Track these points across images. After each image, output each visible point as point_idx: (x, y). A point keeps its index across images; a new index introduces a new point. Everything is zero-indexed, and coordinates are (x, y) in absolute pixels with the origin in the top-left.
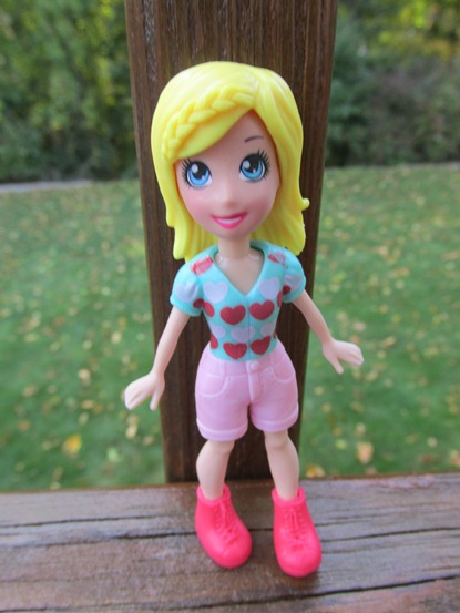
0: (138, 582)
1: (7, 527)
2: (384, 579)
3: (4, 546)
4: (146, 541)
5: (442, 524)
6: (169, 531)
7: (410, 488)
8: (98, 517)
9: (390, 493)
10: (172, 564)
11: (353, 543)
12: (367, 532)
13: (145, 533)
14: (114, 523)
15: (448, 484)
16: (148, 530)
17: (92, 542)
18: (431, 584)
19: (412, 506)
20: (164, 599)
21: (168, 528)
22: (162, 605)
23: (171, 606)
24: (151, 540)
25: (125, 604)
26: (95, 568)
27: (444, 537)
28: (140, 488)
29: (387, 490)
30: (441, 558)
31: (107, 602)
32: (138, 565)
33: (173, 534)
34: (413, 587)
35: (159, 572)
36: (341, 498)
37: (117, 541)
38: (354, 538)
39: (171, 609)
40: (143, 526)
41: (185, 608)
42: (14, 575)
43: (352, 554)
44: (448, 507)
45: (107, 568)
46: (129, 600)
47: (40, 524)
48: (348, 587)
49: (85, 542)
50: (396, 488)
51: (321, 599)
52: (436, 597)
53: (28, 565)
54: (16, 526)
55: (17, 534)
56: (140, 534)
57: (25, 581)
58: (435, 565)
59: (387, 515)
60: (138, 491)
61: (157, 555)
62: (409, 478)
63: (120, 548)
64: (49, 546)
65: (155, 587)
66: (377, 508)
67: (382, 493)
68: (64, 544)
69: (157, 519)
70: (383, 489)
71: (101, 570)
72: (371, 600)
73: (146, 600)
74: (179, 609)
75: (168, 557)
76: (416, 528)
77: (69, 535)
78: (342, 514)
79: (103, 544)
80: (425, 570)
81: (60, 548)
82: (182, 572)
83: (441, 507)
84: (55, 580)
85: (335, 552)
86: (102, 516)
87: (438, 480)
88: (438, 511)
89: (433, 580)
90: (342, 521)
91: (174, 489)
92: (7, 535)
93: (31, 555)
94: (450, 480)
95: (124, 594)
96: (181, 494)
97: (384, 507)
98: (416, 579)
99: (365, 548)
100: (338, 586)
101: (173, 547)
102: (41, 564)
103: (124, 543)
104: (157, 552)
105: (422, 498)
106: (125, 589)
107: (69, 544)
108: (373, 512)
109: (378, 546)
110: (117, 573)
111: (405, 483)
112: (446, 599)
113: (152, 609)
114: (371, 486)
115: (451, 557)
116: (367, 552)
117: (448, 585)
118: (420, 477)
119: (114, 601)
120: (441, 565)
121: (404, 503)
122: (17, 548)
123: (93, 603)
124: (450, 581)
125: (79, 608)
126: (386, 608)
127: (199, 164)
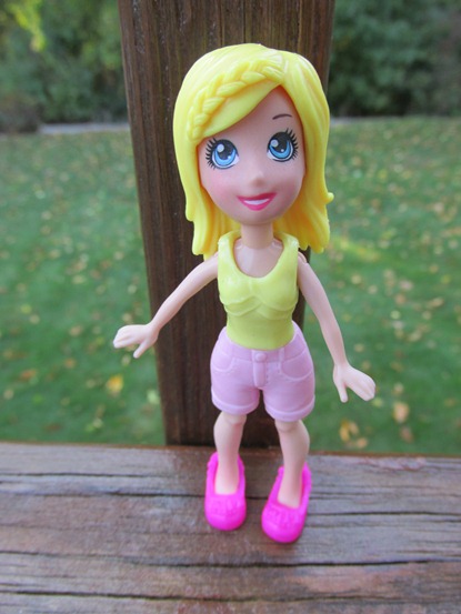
0: (123, 536)
1: (11, 475)
2: (358, 556)
3: (7, 493)
4: (136, 499)
6: (159, 492)
7: (399, 470)
8: (93, 472)
9: (378, 473)
10: (158, 522)
11: (331, 519)
12: (347, 510)
13: (135, 491)
14: (108, 479)
15: (438, 468)
16: (139, 489)
17: (87, 496)
18: (404, 566)
19: (398, 487)
20: (145, 554)
21: (157, 489)
22: (142, 560)
23: (151, 562)
24: (140, 499)
25: (109, 556)
26: (86, 520)
27: (425, 521)
28: (137, 447)
29: (375, 469)
30: (418, 542)
31: (93, 552)
32: (126, 520)
33: (162, 495)
34: (385, 567)
35: (144, 530)
36: (328, 474)
37: (109, 497)
38: (335, 514)
39: (151, 565)
40: (135, 484)
41: (164, 565)
42: (13, 520)
43: (330, 530)
44: (434, 492)
45: (96, 521)
46: (112, 553)
47: (41, 475)
48: (321, 560)
49: (80, 495)
50: (385, 468)
51: (292, 569)
52: (405, 579)
53: (26, 512)
54: (20, 475)
55: (19, 482)
56: (131, 492)
57: (23, 526)
58: (410, 548)
59: (371, 494)
60: (133, 450)
61: (144, 513)
62: (400, 459)
63: (112, 503)
64: (47, 495)
65: (138, 543)
66: (363, 487)
67: (371, 472)
68: (60, 495)
69: (149, 479)
70: (371, 468)
71: (92, 523)
72: (341, 575)
73: (128, 554)
74: (158, 565)
75: (154, 517)
76: (399, 510)
77: (66, 487)
78: (326, 489)
79: (95, 499)
80: (399, 552)
81: (57, 499)
82: (165, 532)
83: (427, 491)
84: (49, 527)
86: (98, 472)
87: (428, 464)
88: (423, 495)
89: (405, 562)
90: (325, 496)
91: (167, 451)
92: (11, 482)
93: (30, 503)
94: (441, 465)
95: (109, 546)
96: (175, 457)
97: (369, 486)
98: (388, 560)
99: (344, 524)
100: (311, 559)
101: (160, 507)
102: (38, 512)
103: (114, 499)
104: (144, 510)
105: (409, 480)
106: (111, 542)
107: (66, 495)
108: (357, 490)
109: (357, 524)
110: (105, 527)
111: (395, 464)
112: (416, 582)
113: (133, 562)
114: (361, 464)
115: (427, 542)
116: (345, 529)
117: (420, 568)
118: (412, 459)
119: (100, 552)
120: (417, 548)
121: (391, 484)
122: (19, 495)
123: (80, 551)
124: (423, 565)
125: (68, 555)
126: (355, 583)
127: (225, 143)
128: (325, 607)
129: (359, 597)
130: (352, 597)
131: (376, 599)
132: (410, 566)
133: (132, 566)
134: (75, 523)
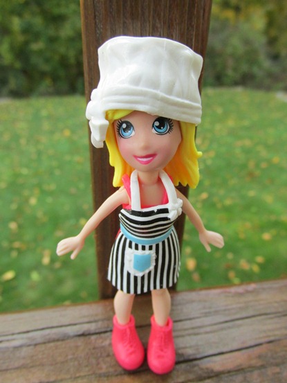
0: (94, 361)
1: (7, 335)
2: (235, 346)
3: (7, 348)
4: (95, 336)
5: (263, 312)
8: (64, 324)
11: (215, 327)
13: (94, 331)
15: (264, 289)
16: (96, 330)
17: (63, 340)
18: (261, 347)
20: (111, 370)
22: (110, 374)
23: (116, 373)
24: (98, 336)
25: (89, 375)
26: (67, 356)
29: (230, 295)
31: (77, 375)
32: (93, 351)
34: (251, 350)
35: (106, 354)
36: (206, 301)
37: (77, 338)
38: (216, 324)
40: (93, 327)
42: (16, 365)
43: (216, 333)
44: (265, 302)
46: (90, 373)
47: (28, 332)
48: (216, 352)
49: (58, 340)
50: (235, 293)
51: (202, 361)
53: (24, 358)
54: (13, 334)
55: (14, 339)
57: (24, 368)
59: (232, 309)
61: (103, 344)
63: (80, 342)
64: (36, 345)
65: (105, 363)
66: (227, 306)
67: (228, 296)
68: (44, 343)
71: (70, 357)
72: (229, 358)
76: (249, 315)
77: (48, 337)
78: (207, 310)
79: (69, 341)
80: (256, 339)
81: (43, 346)
83: (261, 302)
84: (43, 365)
85: (207, 333)
86: (66, 324)
87: (257, 287)
88: (260, 305)
89: (261, 344)
90: (208, 314)
92: (8, 340)
93: (24, 352)
95: (87, 369)
97: (230, 305)
98: (252, 345)
99: (222, 329)
100: (211, 352)
102: (32, 356)
103: (82, 339)
104: (102, 342)
105: (250, 298)
106: (87, 366)
107: (48, 342)
108: (224, 308)
109: (229, 328)
110: (81, 357)
111: (240, 289)
113: (105, 376)
118: (249, 286)
119: (82, 374)
120: (265, 335)
122: (16, 348)
123: (69, 376)
124: (271, 344)
125: (62, 380)
126: (239, 362)
127: (127, 123)
128: (226, 379)
129: (243, 369)
130: (239, 370)
131: (252, 368)
132: (264, 346)
133: (105, 379)
134: (59, 359)
